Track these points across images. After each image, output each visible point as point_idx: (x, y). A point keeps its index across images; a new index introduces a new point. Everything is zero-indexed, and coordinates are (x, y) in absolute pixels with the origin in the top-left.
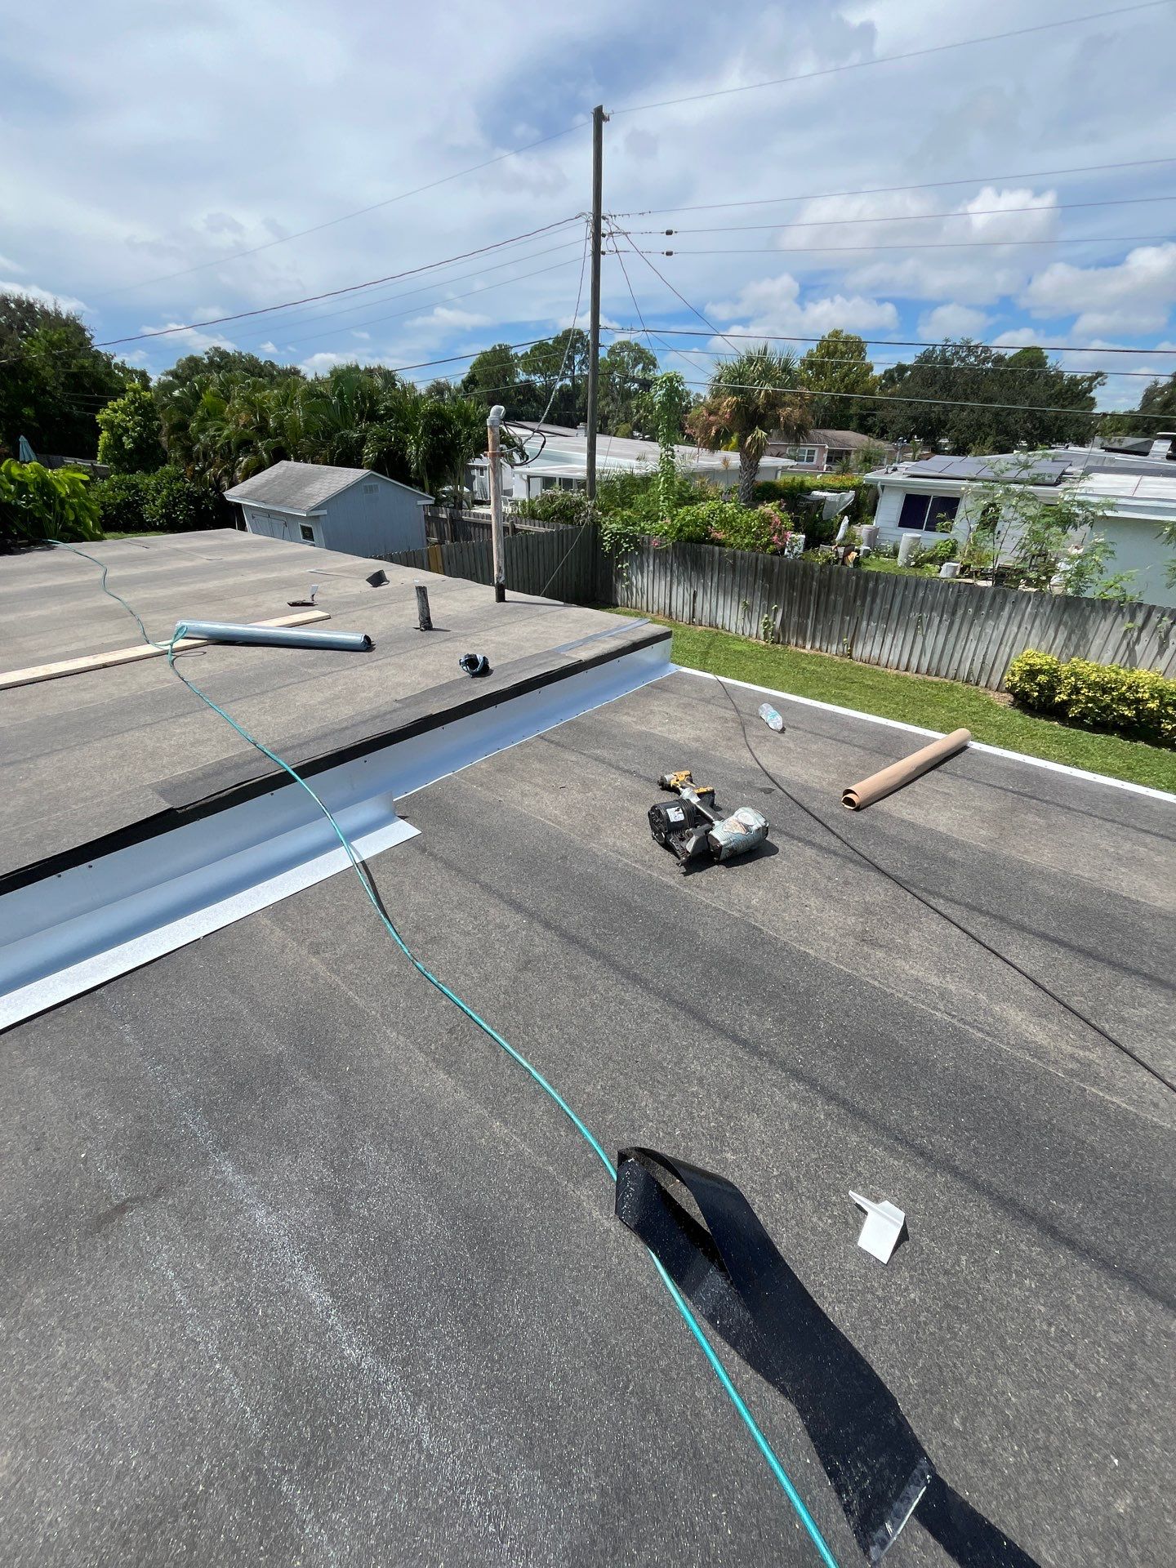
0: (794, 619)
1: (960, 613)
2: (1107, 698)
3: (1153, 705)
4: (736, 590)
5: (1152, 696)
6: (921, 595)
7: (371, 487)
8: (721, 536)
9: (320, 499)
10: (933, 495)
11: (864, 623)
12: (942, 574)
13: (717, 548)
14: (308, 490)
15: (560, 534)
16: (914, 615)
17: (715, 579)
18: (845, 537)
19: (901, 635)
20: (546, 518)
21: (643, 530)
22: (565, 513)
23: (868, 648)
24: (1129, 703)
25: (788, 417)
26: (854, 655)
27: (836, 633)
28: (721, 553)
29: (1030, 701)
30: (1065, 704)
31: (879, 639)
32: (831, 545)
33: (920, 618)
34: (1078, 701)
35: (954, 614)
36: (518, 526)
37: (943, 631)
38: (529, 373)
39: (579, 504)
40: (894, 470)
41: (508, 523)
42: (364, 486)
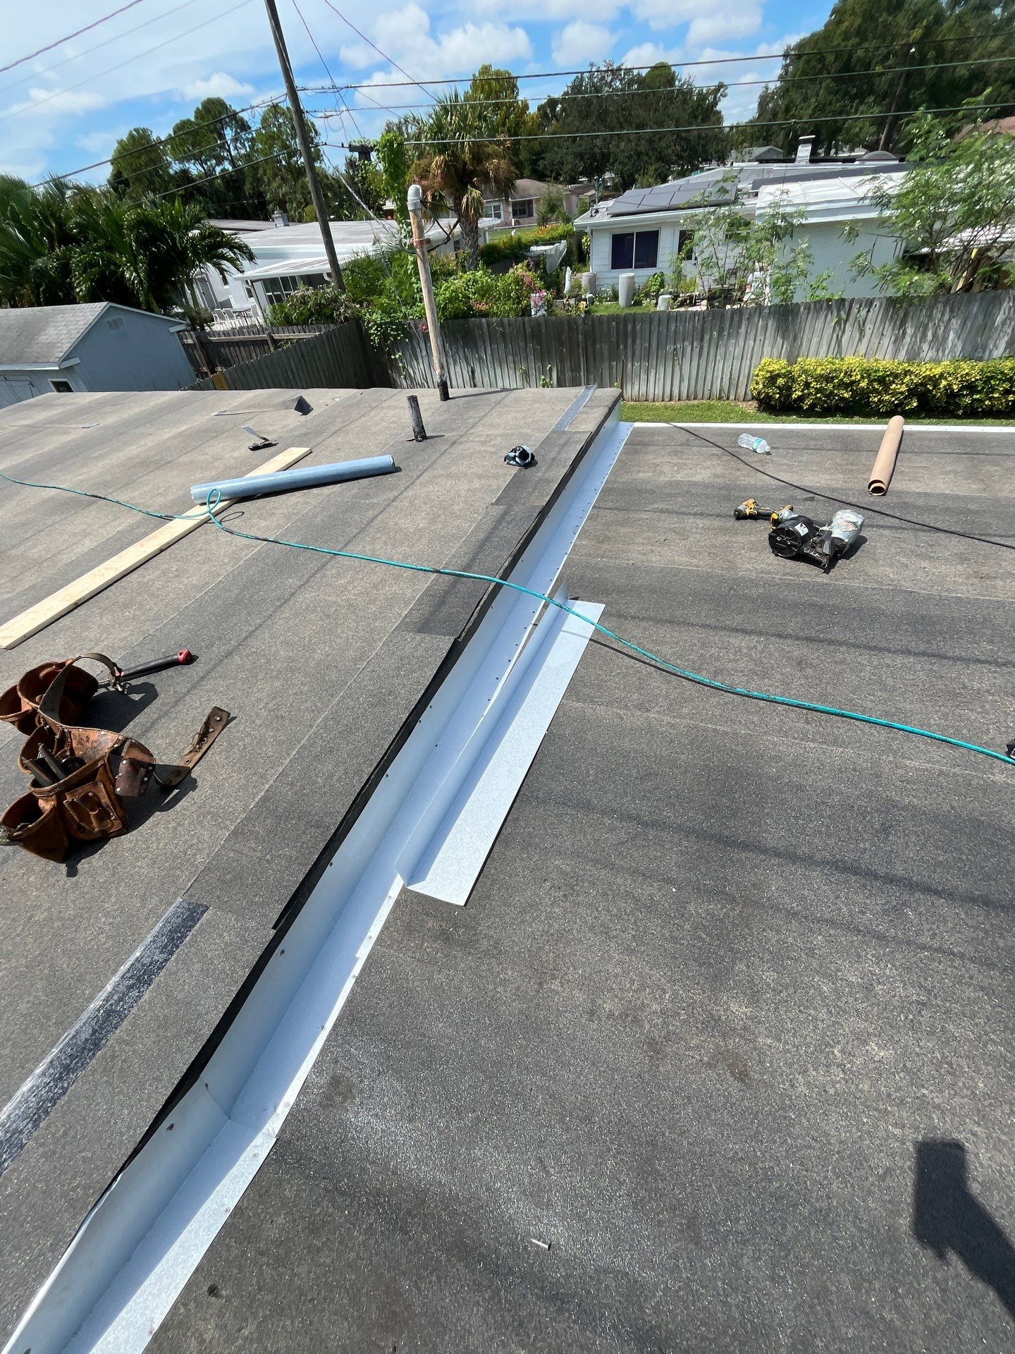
0: (568, 375)
1: (707, 338)
2: (830, 386)
3: (863, 384)
4: (510, 358)
5: (863, 377)
6: (673, 328)
7: (115, 321)
8: (484, 307)
9: (66, 347)
10: (636, 231)
11: (629, 365)
12: (661, 307)
13: (484, 320)
14: (43, 338)
15: (328, 334)
16: (670, 348)
17: (489, 352)
18: (572, 287)
19: (662, 369)
20: (304, 322)
21: (405, 317)
22: (322, 313)
23: (636, 388)
24: (846, 386)
25: (497, 169)
26: (625, 397)
27: (606, 380)
28: (489, 325)
29: (773, 403)
30: (801, 399)
31: (643, 376)
32: (562, 298)
33: (675, 350)
34: (810, 394)
35: (702, 339)
36: (276, 336)
37: (696, 358)
38: (181, 161)
39: (335, 300)
40: (597, 212)
41: (265, 336)
42: (108, 322)
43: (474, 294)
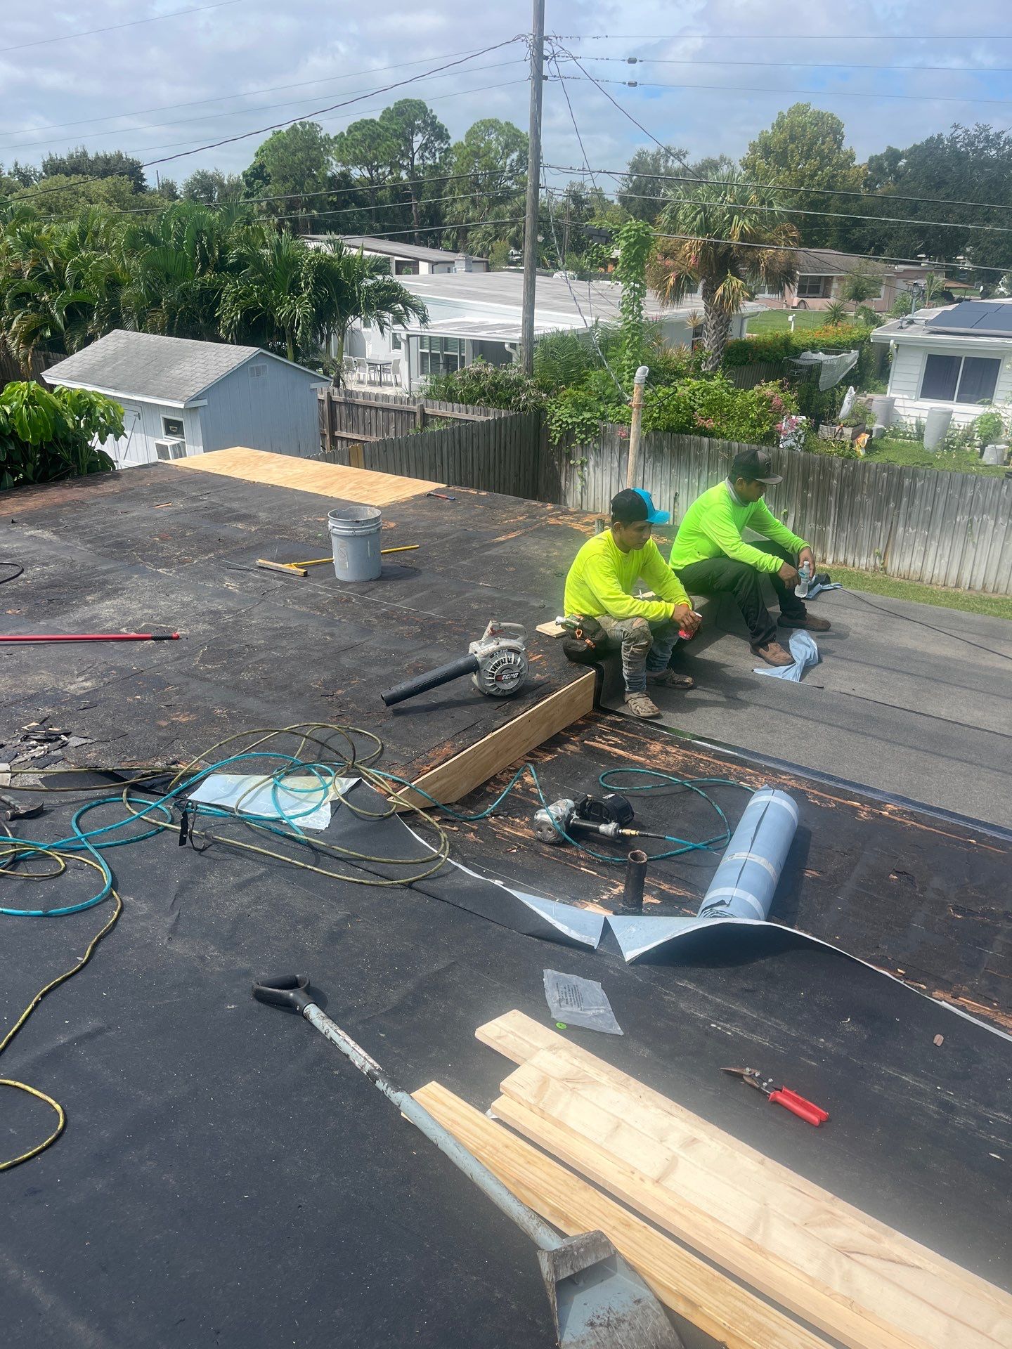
0: (810, 525)
6: (969, 494)
7: (258, 368)
8: (710, 424)
9: (200, 387)
10: (964, 355)
11: (901, 530)
12: (985, 460)
13: (706, 440)
14: (175, 372)
15: (498, 422)
16: (962, 519)
17: (704, 478)
18: (853, 414)
19: (947, 543)
20: (470, 399)
21: (603, 417)
26: (889, 570)
27: (865, 543)
28: (711, 446)
31: (919, 547)
32: (834, 424)
33: (971, 521)
36: (428, 411)
37: (1000, 536)
40: (911, 322)
41: (416, 408)
42: (252, 369)
43: (702, 406)
